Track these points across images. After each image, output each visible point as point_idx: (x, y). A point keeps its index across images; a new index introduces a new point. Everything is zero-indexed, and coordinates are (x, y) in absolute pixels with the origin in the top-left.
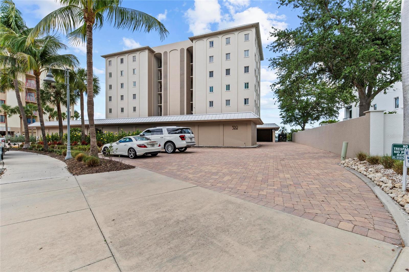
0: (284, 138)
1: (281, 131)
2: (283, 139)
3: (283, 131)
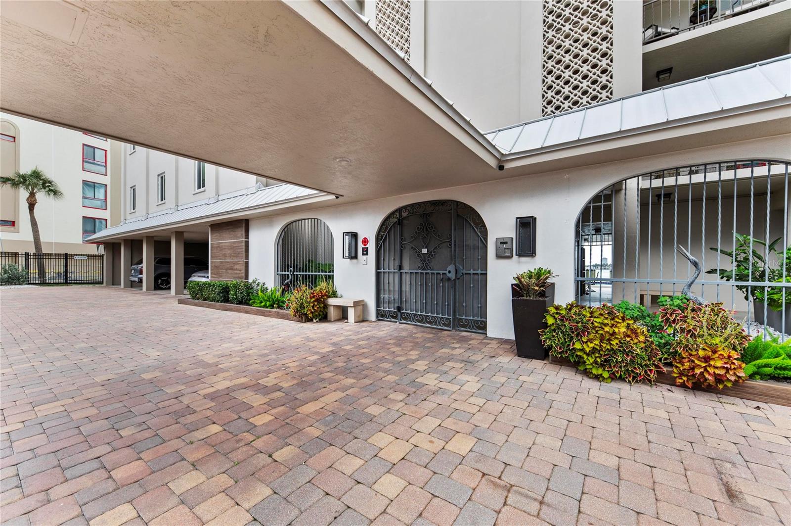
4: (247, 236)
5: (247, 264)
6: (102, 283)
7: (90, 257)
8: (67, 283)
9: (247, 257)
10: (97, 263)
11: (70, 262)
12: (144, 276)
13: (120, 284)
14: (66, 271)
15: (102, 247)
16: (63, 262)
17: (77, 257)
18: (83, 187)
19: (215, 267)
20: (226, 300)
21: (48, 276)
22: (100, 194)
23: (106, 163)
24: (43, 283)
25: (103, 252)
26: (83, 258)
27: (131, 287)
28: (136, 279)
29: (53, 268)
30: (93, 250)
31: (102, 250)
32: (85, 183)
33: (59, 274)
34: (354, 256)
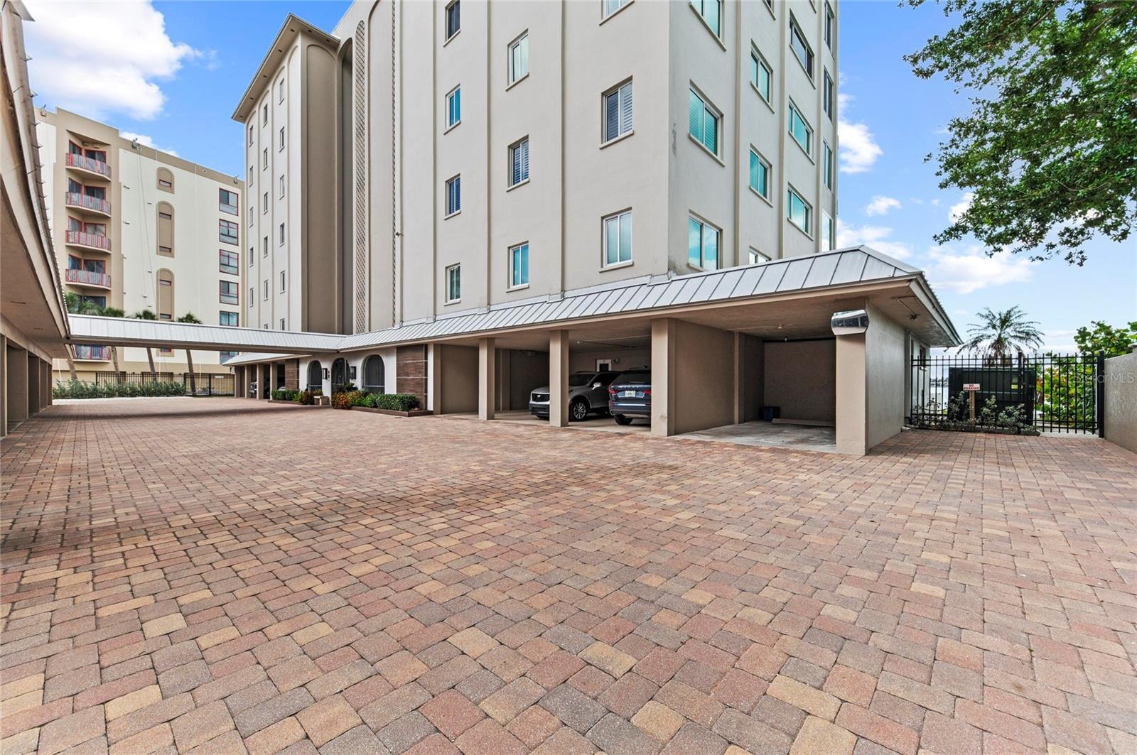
0: (1002, 404)
1: (986, 343)
2: (997, 411)
3: (999, 344)
4: (298, 367)
5: (298, 382)
6: (233, 395)
7: (226, 375)
8: (210, 395)
9: (298, 378)
10: (230, 381)
11: (212, 380)
12: (257, 390)
13: (244, 396)
14: (210, 388)
15: (233, 369)
16: (207, 380)
17: (217, 377)
18: (220, 318)
19: (288, 383)
20: (285, 399)
21: (197, 391)
22: (233, 320)
23: (238, 294)
24: (194, 396)
25: (234, 373)
26: (221, 377)
27: (252, 397)
28: (253, 391)
29: (201, 384)
30: (227, 371)
31: (233, 372)
32: (222, 313)
33: (204, 389)
34: (326, 378)
